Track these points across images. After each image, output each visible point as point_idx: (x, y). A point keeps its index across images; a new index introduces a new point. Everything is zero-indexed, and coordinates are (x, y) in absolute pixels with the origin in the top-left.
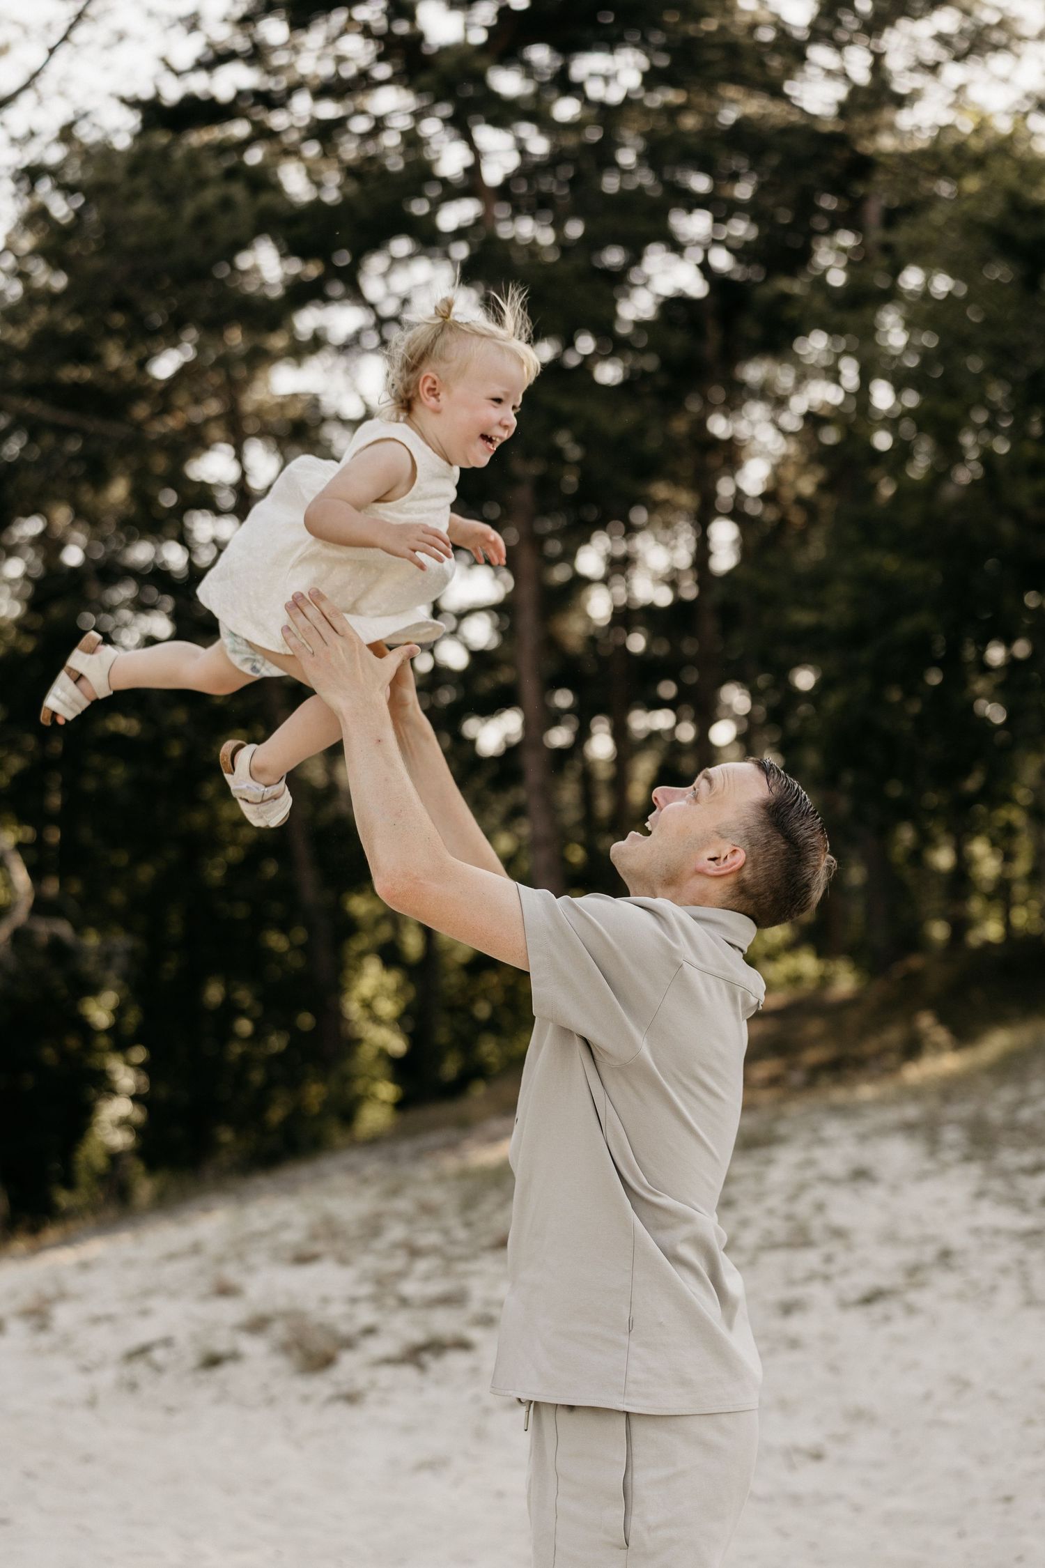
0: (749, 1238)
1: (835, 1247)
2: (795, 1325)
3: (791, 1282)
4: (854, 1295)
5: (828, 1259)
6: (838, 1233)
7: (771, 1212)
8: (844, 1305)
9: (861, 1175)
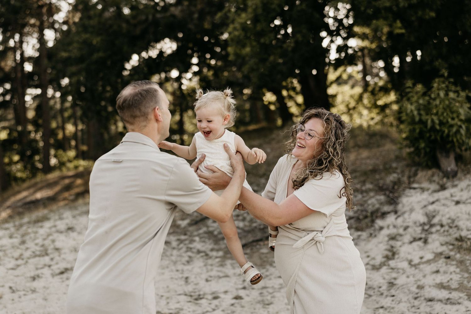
0: (27, 254)
1: (56, 255)
2: (35, 284)
3: (37, 269)
4: (58, 271)
5: (52, 259)
6: (57, 249)
7: (36, 244)
8: (53, 275)
9: (70, 229)
